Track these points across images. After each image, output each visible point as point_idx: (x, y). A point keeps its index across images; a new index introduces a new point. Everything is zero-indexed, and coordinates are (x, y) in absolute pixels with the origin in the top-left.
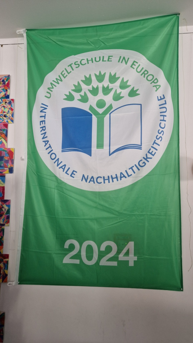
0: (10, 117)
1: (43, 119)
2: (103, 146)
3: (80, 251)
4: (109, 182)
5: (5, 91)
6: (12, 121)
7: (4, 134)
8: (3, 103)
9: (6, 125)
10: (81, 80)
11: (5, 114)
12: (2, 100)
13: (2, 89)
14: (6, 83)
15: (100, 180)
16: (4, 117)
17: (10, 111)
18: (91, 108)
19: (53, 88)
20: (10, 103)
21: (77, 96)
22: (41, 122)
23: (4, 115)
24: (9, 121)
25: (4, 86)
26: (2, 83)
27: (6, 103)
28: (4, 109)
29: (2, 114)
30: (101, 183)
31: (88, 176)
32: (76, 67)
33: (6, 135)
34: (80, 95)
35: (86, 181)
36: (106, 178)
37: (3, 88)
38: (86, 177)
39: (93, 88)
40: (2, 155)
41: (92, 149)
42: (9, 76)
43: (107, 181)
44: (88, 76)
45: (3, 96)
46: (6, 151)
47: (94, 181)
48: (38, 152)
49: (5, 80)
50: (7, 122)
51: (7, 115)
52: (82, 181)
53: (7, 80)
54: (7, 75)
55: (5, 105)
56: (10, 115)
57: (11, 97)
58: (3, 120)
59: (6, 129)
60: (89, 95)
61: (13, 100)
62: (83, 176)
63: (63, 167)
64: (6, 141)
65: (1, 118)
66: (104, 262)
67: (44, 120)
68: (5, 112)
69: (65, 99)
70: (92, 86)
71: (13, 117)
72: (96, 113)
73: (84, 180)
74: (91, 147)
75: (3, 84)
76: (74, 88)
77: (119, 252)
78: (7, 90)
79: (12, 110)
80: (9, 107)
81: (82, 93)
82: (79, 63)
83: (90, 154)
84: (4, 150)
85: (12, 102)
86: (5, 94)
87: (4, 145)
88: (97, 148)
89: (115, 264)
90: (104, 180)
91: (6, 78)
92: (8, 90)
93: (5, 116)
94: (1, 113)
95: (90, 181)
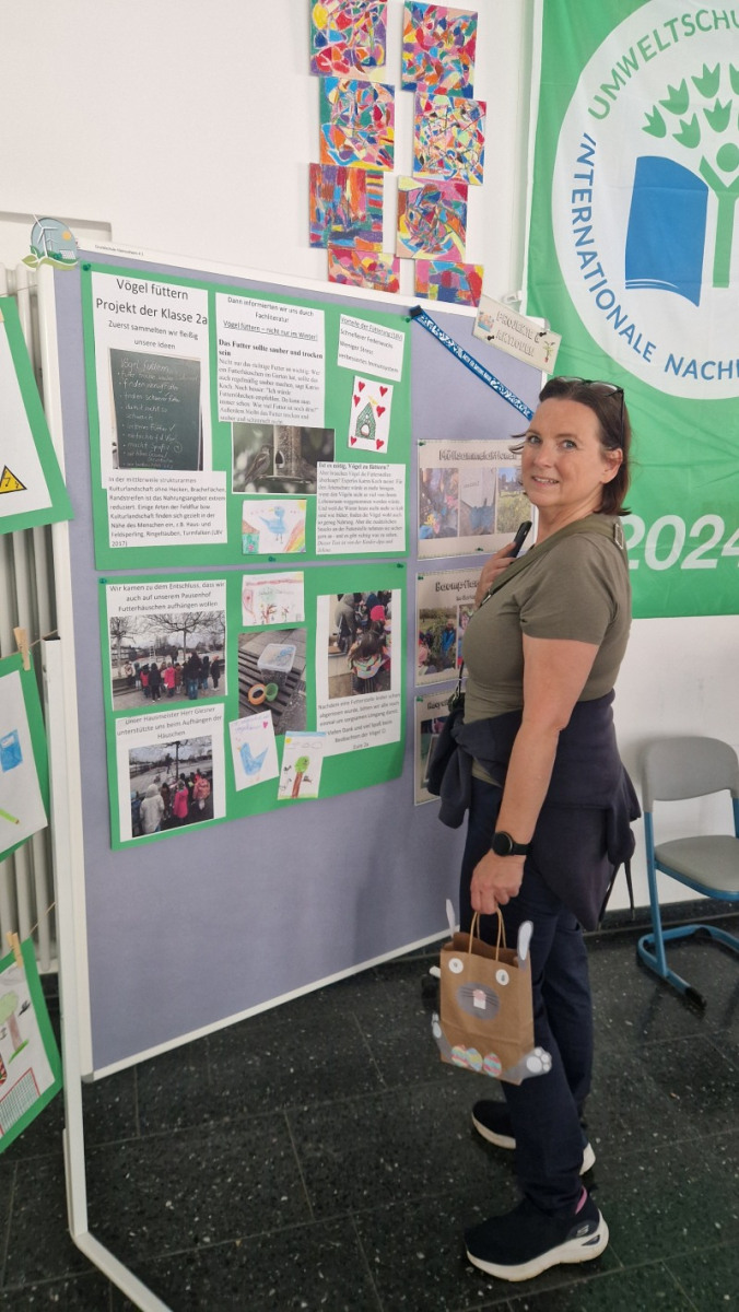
0: (473, 161)
1: (584, 184)
2: (728, 282)
4: (730, 377)
5: (460, 71)
6: (480, 177)
7: (456, 216)
8: (457, 112)
9: (462, 190)
10: (693, 78)
11: (460, 150)
12: (451, 100)
13: (453, 61)
14: (467, 39)
15: (711, 371)
16: (457, 162)
17: (475, 143)
18: (704, 165)
19: (617, 88)
20: (475, 115)
21: (673, 122)
22: (575, 192)
23: (458, 154)
24: (471, 175)
25: (459, 50)
26: (454, 38)
27: (463, 112)
28: (459, 132)
29: (451, 149)
30: (712, 377)
31: (682, 359)
32: (687, 34)
33: (463, 224)
34: (681, 121)
35: (677, 371)
36: (725, 366)
37: (455, 58)
38: (677, 363)
39: (718, 106)
40: (453, 286)
41: (703, 286)
42: (475, 17)
43: (725, 374)
44: (712, 70)
45: (455, 86)
46: (462, 273)
47: (695, 373)
48: (567, 283)
49: (463, 31)
50: (466, 177)
51: (465, 155)
52: (666, 370)
53: (467, 34)
54: (471, 15)
55: (460, 121)
56: (476, 158)
57: (477, 96)
58: (455, 172)
59: (463, 201)
60: (704, 125)
61: (483, 105)
62: (671, 358)
63: (629, 332)
64: (463, 240)
65: (450, 162)
66: (692, 562)
67: (589, 187)
68: (460, 145)
69: (645, 129)
70: (718, 100)
71: (482, 163)
72: (719, 186)
73: (671, 368)
74: (699, 282)
75: (456, 43)
76: (667, 97)
77: (724, 540)
78: (466, 68)
79: (481, 139)
80: (473, 128)
81: (687, 118)
82: (692, 20)
84: (457, 270)
85: (481, 111)
86: (462, 81)
87: (457, 251)
88: (714, 286)
89: (712, 563)
91: (468, 24)
92: (470, 67)
93: (461, 159)
94: (449, 145)
95: (687, 371)
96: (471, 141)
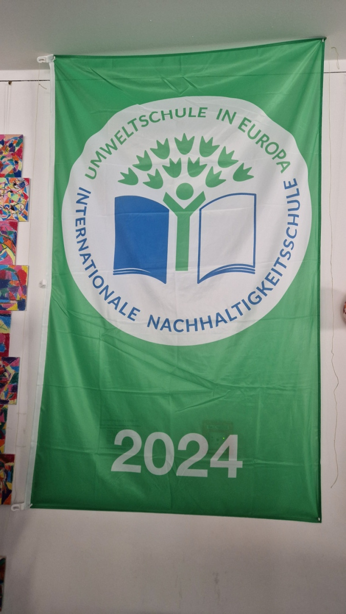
0: (21, 209)
1: (81, 215)
2: (187, 266)
3: (142, 451)
4: (196, 330)
5: (13, 164)
6: (26, 217)
7: (10, 239)
8: (11, 185)
9: (14, 225)
10: (151, 149)
11: (13, 204)
12: (7, 179)
13: (8, 160)
14: (17, 149)
15: (180, 326)
16: (11, 210)
17: (23, 200)
18: (167, 198)
19: (100, 161)
20: (22, 185)
21: (142, 176)
22: (77, 220)
23: (12, 206)
24: (20, 216)
25: (12, 154)
26: (9, 149)
27: (15, 184)
28: (12, 195)
29: (7, 204)
30: (182, 330)
31: (159, 318)
32: (143, 126)
33: (14, 243)
34: (148, 175)
35: (156, 327)
36: (192, 322)
37: (10, 158)
38: (156, 320)
39: (172, 163)
40: (6, 278)
41: (168, 271)
42: (21, 137)
43: (192, 328)
44: (163, 143)
45: (10, 172)
46: (13, 270)
47: (169, 327)
48: (72, 273)
49: (15, 145)
50: (17, 218)
51: (16, 206)
52: (148, 326)
53: (17, 146)
54: (19, 136)
55: (13, 189)
56: (23, 207)
57: (25, 175)
58: (10, 215)
59: (14, 231)
60: (164, 175)
61: (27, 180)
62: (151, 317)
63: (116, 302)
64: (14, 252)
65: (7, 211)
66: (184, 470)
67: (83, 216)
68: (13, 201)
69: (120, 181)
70: (170, 159)
71: (27, 209)
72: (177, 208)
73: (152, 325)
74: (165, 267)
75: (10, 151)
76: (138, 162)
77: (211, 453)
78: (17, 162)
79: (26, 197)
80: (21, 192)
81: (152, 172)
82: (147, 118)
83: (163, 278)
84: (9, 269)
85: (26, 183)
86: (14, 169)
87: (10, 258)
88: (176, 270)
89: (203, 473)
90: (188, 325)
91: (17, 141)
92: (19, 162)
93: (13, 208)
94: (6, 202)
95: (163, 326)
96: (20, 199)
